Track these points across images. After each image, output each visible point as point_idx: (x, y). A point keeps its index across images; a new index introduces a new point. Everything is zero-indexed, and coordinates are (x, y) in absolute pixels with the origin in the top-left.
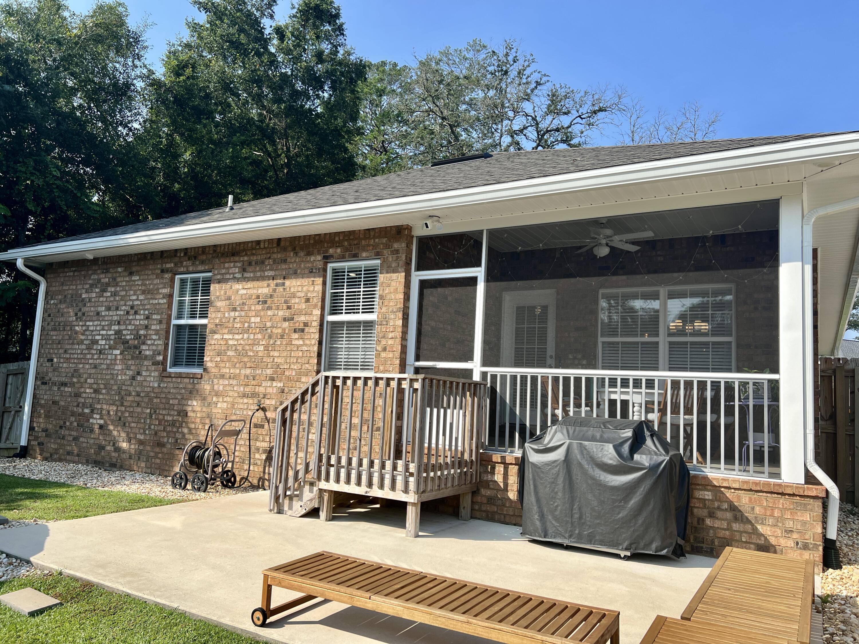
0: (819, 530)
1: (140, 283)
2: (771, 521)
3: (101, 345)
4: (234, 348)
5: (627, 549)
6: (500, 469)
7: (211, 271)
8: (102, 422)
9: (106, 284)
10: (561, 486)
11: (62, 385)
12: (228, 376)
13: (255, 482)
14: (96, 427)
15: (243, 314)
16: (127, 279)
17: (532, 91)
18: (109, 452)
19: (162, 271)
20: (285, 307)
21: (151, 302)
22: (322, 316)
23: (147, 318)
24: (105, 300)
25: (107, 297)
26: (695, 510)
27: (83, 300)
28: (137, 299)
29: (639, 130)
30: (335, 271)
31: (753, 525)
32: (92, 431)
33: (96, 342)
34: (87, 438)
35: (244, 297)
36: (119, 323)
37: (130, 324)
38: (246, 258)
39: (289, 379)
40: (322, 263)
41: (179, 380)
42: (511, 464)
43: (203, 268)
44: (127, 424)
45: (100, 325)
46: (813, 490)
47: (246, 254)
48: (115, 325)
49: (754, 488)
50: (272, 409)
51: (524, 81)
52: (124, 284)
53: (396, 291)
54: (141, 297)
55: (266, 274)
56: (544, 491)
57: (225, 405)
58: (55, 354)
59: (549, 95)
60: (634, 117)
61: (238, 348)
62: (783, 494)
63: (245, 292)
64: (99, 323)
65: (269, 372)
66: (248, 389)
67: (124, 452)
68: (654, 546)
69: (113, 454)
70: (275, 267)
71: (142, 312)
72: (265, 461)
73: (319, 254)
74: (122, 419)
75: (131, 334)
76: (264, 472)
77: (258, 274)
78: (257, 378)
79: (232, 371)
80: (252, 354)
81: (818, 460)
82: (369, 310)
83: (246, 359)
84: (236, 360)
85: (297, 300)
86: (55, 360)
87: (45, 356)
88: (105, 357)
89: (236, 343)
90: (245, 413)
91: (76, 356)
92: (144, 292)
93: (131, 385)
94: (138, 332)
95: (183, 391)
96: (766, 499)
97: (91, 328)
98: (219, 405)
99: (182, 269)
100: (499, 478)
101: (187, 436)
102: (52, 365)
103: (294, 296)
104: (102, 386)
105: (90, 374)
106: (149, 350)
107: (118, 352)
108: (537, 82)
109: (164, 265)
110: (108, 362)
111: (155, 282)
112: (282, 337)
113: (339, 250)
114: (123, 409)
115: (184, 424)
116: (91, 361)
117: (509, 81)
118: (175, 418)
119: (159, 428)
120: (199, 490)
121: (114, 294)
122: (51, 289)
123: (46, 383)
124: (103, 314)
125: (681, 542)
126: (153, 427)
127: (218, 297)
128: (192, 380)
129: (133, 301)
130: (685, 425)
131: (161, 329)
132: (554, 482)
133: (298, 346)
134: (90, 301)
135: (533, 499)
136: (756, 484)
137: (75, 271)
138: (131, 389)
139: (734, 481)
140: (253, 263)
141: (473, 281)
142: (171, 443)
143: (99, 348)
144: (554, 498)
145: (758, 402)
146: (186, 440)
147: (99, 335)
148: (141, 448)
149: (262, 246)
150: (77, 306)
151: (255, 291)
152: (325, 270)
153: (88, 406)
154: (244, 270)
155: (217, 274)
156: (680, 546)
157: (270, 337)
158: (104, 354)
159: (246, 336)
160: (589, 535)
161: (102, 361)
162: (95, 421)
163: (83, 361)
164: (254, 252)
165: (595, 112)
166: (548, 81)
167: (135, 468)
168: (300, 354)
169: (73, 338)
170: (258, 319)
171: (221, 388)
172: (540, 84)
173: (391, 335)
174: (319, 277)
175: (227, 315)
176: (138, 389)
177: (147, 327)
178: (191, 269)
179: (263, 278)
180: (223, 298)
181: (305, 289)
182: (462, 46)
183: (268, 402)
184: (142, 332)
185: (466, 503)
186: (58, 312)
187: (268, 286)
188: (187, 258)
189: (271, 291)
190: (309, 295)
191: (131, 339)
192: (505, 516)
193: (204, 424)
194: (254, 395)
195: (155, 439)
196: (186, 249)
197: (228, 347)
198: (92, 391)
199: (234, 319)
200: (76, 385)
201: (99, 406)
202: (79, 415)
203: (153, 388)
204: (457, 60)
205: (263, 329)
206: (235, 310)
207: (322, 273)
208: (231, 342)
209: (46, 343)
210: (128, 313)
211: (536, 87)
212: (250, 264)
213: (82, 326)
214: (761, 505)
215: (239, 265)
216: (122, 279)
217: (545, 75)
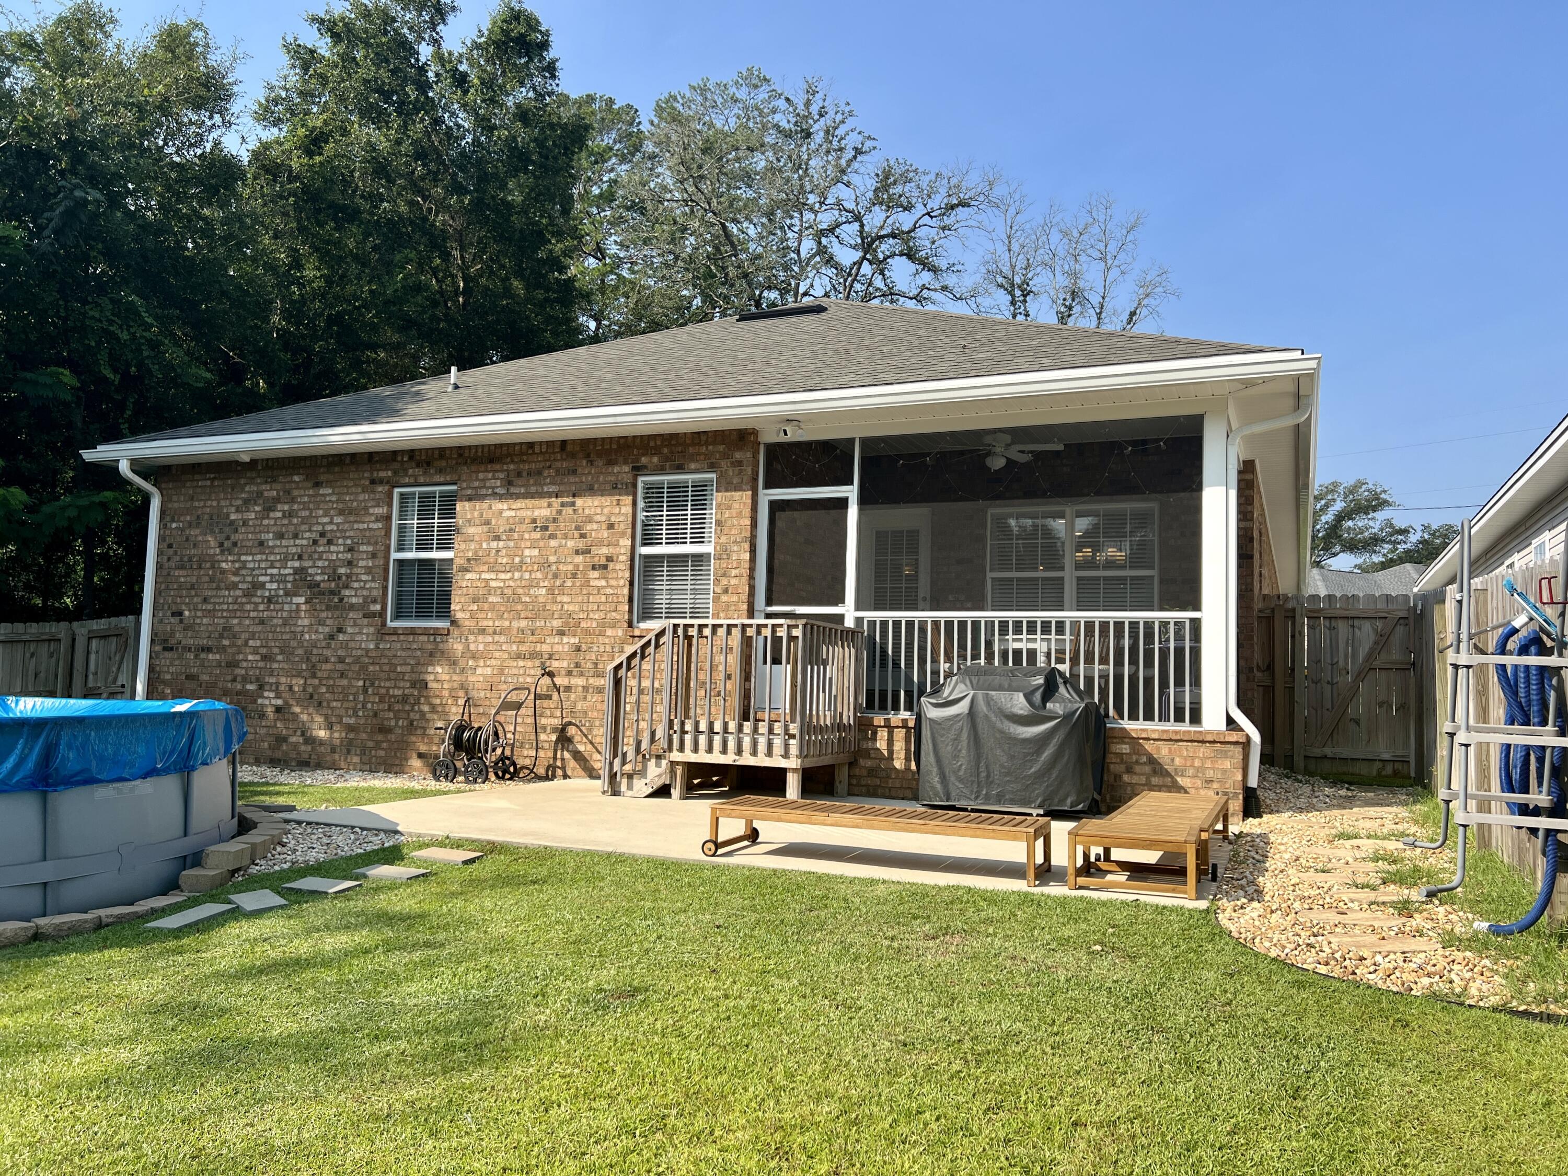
0: (1239, 777)
1: (334, 498)
2: (1191, 772)
3: (270, 590)
4: (499, 592)
5: (1040, 807)
6: (883, 734)
7: (455, 484)
8: (279, 702)
9: (273, 498)
10: (965, 744)
11: (203, 650)
12: (491, 631)
13: (541, 771)
14: (270, 710)
15: (511, 544)
16: (311, 492)
17: (849, 162)
18: (295, 746)
19: (373, 482)
20: (576, 535)
21: (356, 526)
22: (633, 547)
23: (351, 550)
24: (272, 522)
25: (276, 519)
26: (1112, 766)
27: (232, 523)
28: (331, 523)
29: (1019, 233)
30: (649, 488)
31: (1172, 777)
32: (262, 716)
33: (262, 586)
34: (255, 727)
35: (511, 521)
36: (300, 557)
37: (320, 559)
38: (512, 467)
39: (587, 632)
40: (630, 476)
41: (411, 638)
42: (898, 727)
43: (442, 479)
44: (325, 704)
45: (267, 560)
46: (1234, 737)
47: (512, 461)
48: (293, 560)
49: (1174, 737)
50: (563, 673)
51: (835, 144)
52: (306, 499)
53: (740, 515)
54: (338, 520)
55: (545, 489)
56: (946, 750)
57: (488, 671)
58: (186, 604)
59: (877, 175)
60: (1012, 211)
61: (506, 591)
62: (1203, 742)
63: (512, 513)
64: (264, 557)
65: (556, 623)
66: (523, 648)
67: (322, 743)
68: (1069, 801)
69: (303, 748)
70: (558, 479)
71: (340, 541)
72: (556, 742)
73: (626, 463)
74: (316, 697)
75: (322, 573)
76: (555, 758)
77: (533, 489)
78: (537, 632)
79: (497, 624)
80: (528, 599)
81: (1240, 704)
82: (698, 539)
83: (519, 607)
84: (503, 609)
85: (595, 526)
86: (187, 613)
87: (166, 607)
88: (278, 607)
89: (502, 584)
90: (521, 680)
91: (225, 607)
92: (341, 512)
93: (328, 647)
94: (335, 571)
95: (419, 653)
96: (1186, 749)
97: (251, 565)
98: (479, 671)
99: (407, 480)
100: (882, 745)
101: (428, 716)
102: (181, 621)
103: (590, 519)
104: (276, 650)
105: (254, 633)
106: (356, 596)
107: (302, 600)
108: (856, 149)
109: (375, 474)
110: (285, 614)
111: (361, 497)
112: (574, 576)
113: (655, 459)
114: (316, 682)
115: (422, 700)
116: (252, 614)
117: (813, 146)
118: (407, 691)
119: (381, 707)
120: (475, 781)
121: (290, 515)
122: (170, 506)
123: (172, 649)
124: (271, 544)
125: (1096, 796)
126: (369, 706)
127: (469, 521)
128: (432, 638)
129: (324, 524)
130: (1100, 677)
131: (374, 566)
132: (957, 739)
133: (599, 588)
134: (245, 523)
135: (932, 759)
136: (1176, 732)
137: (215, 478)
138: (328, 653)
139: (1153, 731)
140: (525, 474)
141: (842, 503)
142: (402, 727)
143: (267, 594)
144: (956, 757)
145: (1180, 643)
146: (428, 721)
147: (266, 575)
148: (351, 736)
149: (537, 450)
150: (221, 531)
151: (529, 513)
152: (635, 485)
153: (253, 679)
154: (510, 483)
155: (467, 488)
156: (1096, 801)
157: (555, 576)
158: (277, 603)
159: (517, 575)
160: (998, 795)
161: (274, 614)
162: (267, 702)
163: (238, 614)
164: (525, 458)
165: (953, 207)
166: (875, 148)
167: (343, 765)
168: (603, 599)
169: (218, 581)
170: (536, 552)
171: (481, 647)
172: (861, 153)
173: (734, 573)
174: (628, 495)
175: (484, 546)
176: (340, 653)
177: (350, 563)
178: (422, 480)
179: (541, 495)
180: (478, 522)
181: (606, 511)
182: (729, 77)
183: (555, 664)
184: (342, 571)
185: (842, 776)
186: (187, 540)
187: (549, 505)
188: (414, 464)
189: (554, 512)
190: (613, 519)
191: (323, 581)
192: (890, 789)
193: (456, 698)
194: (534, 655)
195: (375, 721)
196: (412, 451)
197: (490, 591)
198: (258, 657)
199: (498, 551)
200: (229, 650)
201: (273, 680)
202: (238, 693)
203: (367, 651)
204: (720, 101)
205: (544, 565)
206: (497, 538)
207: (631, 489)
208: (493, 584)
209: (167, 588)
210: (315, 542)
211: (855, 157)
212: (519, 475)
213: (233, 562)
214: (1181, 756)
215: (501, 475)
216: (302, 492)
217: (869, 138)
